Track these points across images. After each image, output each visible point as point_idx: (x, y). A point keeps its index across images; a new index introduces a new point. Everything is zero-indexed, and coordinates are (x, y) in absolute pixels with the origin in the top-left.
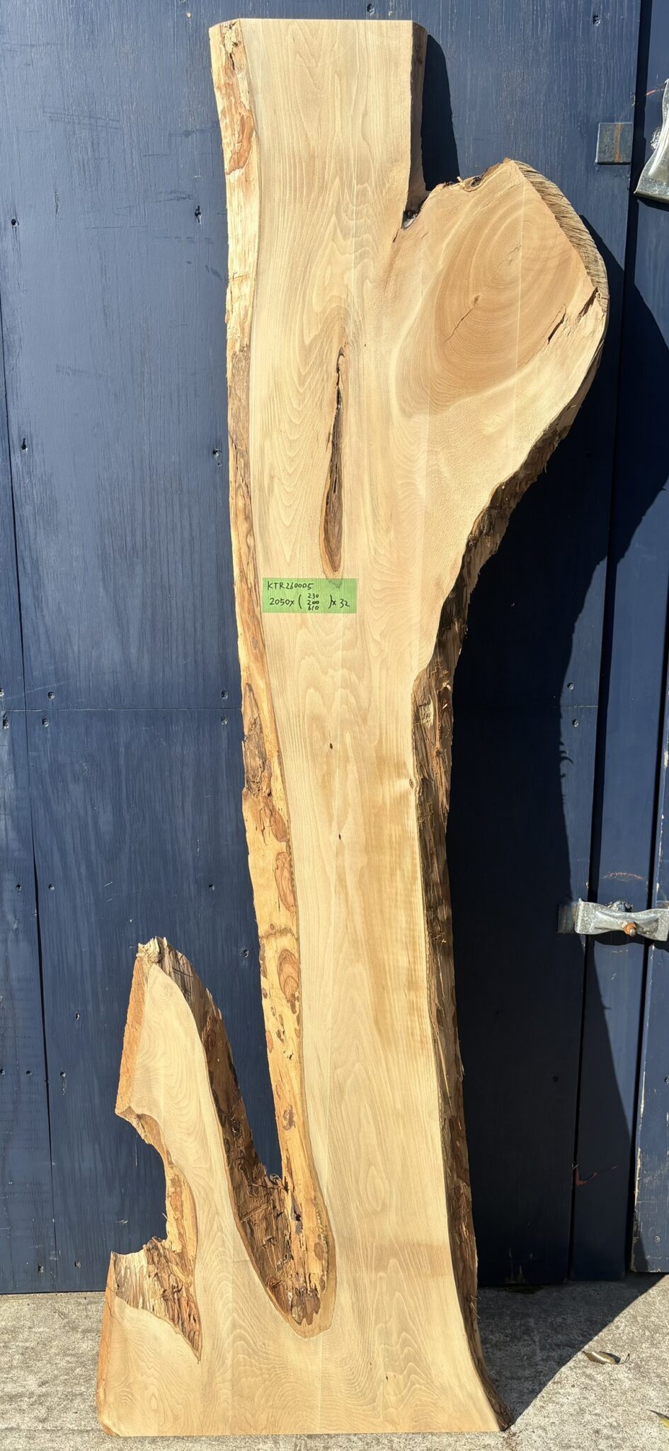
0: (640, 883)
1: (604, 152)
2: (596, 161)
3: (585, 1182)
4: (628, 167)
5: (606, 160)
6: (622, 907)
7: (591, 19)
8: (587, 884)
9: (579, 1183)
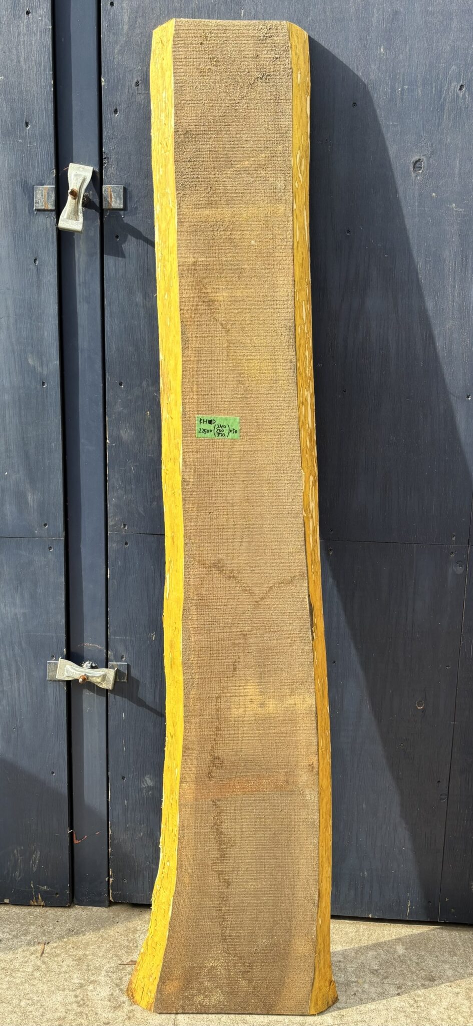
0: (100, 651)
1: (38, 203)
2: (34, 209)
3: (79, 841)
4: (54, 213)
5: (40, 208)
6: (89, 665)
7: (24, 126)
8: (65, 650)
9: (76, 842)
